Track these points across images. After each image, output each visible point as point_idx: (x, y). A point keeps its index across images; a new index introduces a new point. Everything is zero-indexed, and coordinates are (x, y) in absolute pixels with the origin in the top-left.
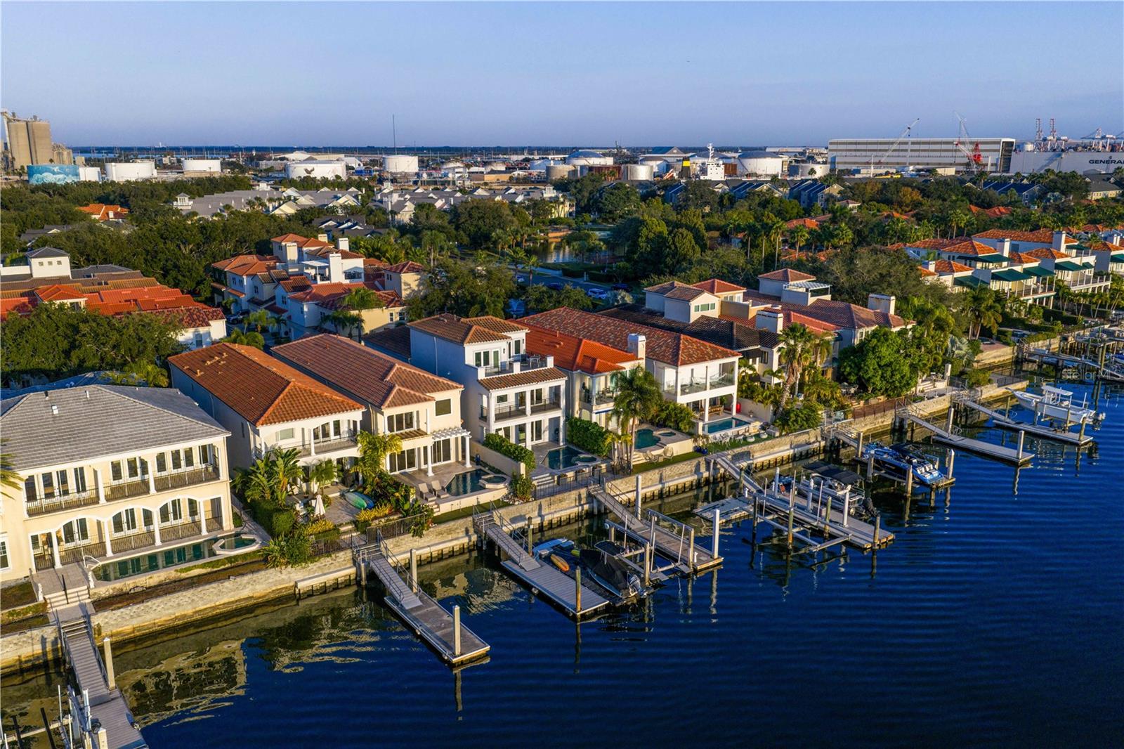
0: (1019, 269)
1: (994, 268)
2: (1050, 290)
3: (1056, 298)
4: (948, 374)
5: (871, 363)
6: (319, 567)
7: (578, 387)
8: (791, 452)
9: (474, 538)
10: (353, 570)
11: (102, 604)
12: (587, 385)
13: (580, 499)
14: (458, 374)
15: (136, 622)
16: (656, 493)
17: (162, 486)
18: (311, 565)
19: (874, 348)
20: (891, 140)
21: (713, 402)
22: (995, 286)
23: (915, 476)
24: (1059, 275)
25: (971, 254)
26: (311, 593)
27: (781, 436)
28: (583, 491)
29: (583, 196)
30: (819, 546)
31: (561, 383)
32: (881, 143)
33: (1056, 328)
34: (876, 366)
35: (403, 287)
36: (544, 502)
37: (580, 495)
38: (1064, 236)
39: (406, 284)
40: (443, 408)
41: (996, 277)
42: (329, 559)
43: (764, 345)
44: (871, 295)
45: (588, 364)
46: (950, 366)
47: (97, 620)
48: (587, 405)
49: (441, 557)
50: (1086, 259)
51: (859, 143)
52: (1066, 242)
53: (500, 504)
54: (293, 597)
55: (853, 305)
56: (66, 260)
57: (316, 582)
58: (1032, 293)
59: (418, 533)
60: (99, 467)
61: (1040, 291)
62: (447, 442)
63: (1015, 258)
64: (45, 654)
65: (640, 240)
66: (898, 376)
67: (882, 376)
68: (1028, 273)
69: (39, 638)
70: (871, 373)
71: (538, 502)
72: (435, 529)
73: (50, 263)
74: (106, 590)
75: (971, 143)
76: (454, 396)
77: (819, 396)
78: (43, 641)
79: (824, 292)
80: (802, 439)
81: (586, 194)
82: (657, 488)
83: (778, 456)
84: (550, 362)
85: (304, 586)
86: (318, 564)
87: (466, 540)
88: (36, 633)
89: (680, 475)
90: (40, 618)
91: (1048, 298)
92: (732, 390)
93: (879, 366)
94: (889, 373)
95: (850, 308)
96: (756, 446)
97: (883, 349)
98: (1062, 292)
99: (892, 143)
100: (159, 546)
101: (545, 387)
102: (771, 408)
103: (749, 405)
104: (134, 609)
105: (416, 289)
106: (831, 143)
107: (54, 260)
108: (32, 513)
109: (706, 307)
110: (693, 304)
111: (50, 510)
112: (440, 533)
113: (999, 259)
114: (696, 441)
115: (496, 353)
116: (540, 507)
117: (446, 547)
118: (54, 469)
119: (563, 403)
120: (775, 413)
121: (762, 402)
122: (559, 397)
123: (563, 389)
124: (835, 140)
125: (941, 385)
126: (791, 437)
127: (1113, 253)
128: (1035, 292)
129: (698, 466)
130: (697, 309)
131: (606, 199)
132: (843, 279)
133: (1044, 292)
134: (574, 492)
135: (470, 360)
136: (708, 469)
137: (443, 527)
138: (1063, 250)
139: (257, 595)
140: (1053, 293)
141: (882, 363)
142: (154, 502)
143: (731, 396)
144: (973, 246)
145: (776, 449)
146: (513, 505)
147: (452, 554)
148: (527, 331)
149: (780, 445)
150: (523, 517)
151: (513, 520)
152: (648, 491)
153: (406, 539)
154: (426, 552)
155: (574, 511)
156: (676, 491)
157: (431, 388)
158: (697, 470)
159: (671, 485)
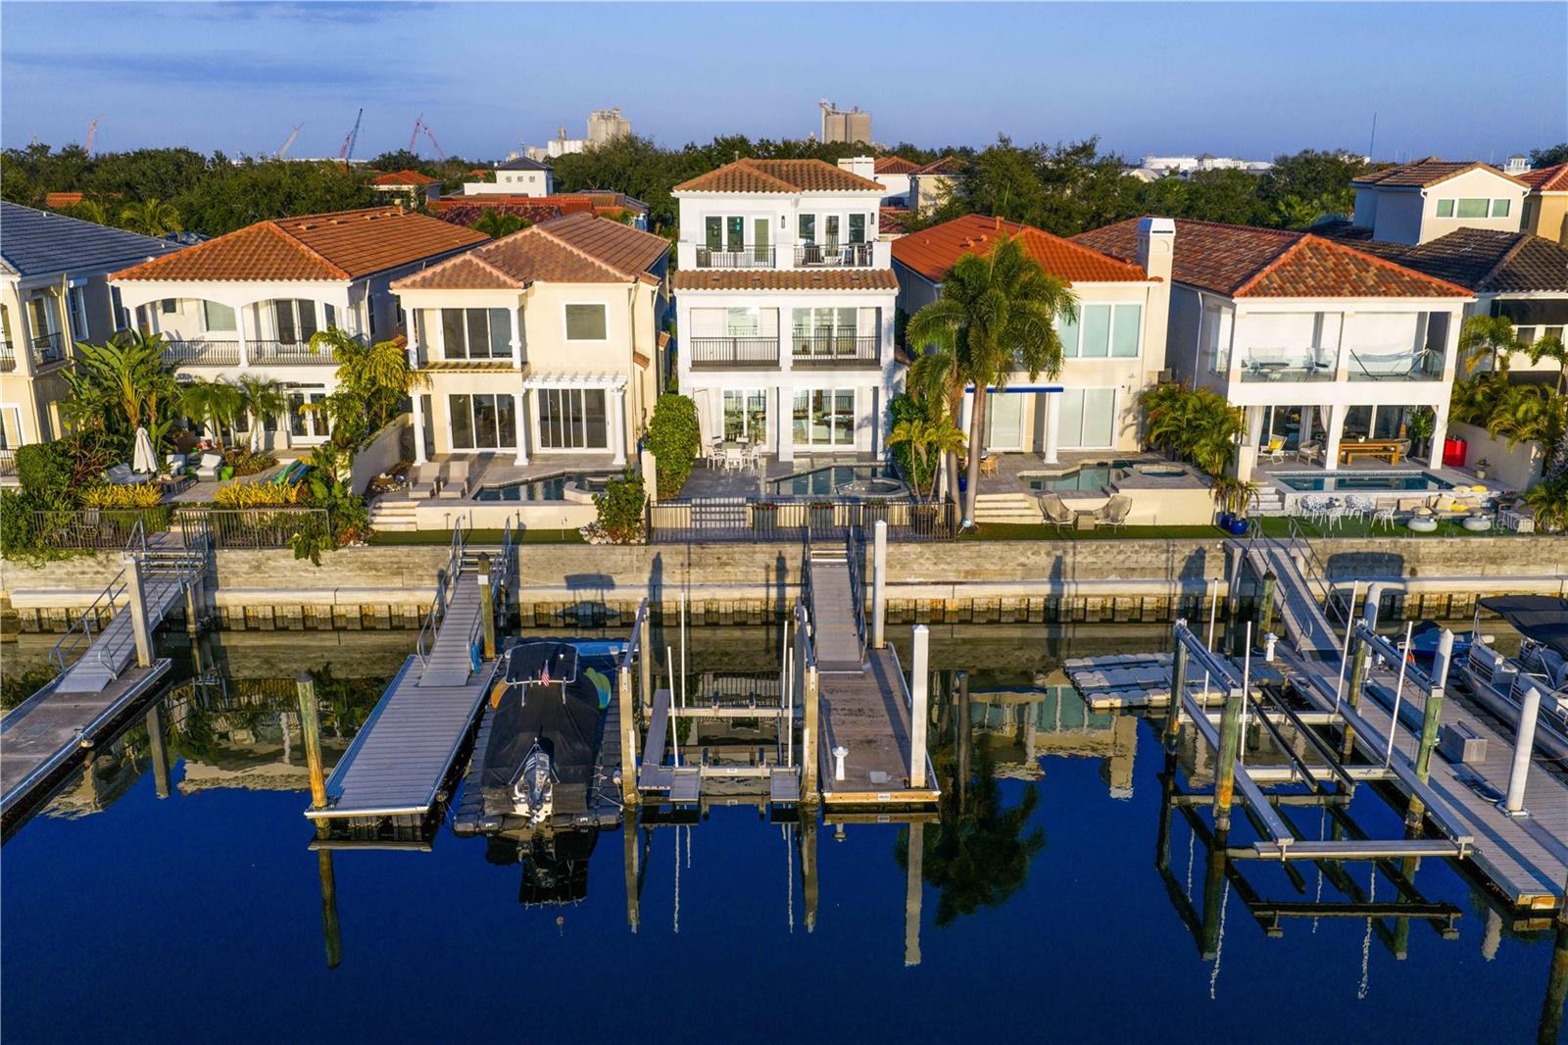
6: (68, 573)
13: (780, 569)
16: (1037, 602)
18: (50, 566)
26: (46, 628)
27: (1540, 532)
30: (1286, 842)
31: (884, 300)
36: (671, 556)
37: (781, 560)
42: (91, 561)
49: (364, 621)
53: (568, 537)
57: (56, 606)
59: (308, 550)
71: (654, 550)
72: (355, 552)
73: (520, 179)
82: (1038, 592)
84: (881, 255)
86: (68, 567)
89: (1128, 573)
92: (1437, 395)
96: (1431, 546)
102: (1534, 452)
112: (373, 566)
114: (1221, 495)
115: (762, 225)
116: (657, 566)
117: (379, 601)
120: (1545, 465)
121: (1511, 434)
129: (1198, 561)
130: (1446, 209)
134: (765, 547)
135: (692, 232)
137: (379, 556)
143: (1427, 413)
145: (1508, 569)
146: (588, 543)
147: (393, 620)
149: (1528, 559)
150: (604, 582)
151: (574, 582)
152: (1008, 595)
153: (283, 561)
154: (320, 601)
155: (755, 596)
156: (1109, 616)
157: (576, 272)
158: (1194, 570)
159: (1086, 591)
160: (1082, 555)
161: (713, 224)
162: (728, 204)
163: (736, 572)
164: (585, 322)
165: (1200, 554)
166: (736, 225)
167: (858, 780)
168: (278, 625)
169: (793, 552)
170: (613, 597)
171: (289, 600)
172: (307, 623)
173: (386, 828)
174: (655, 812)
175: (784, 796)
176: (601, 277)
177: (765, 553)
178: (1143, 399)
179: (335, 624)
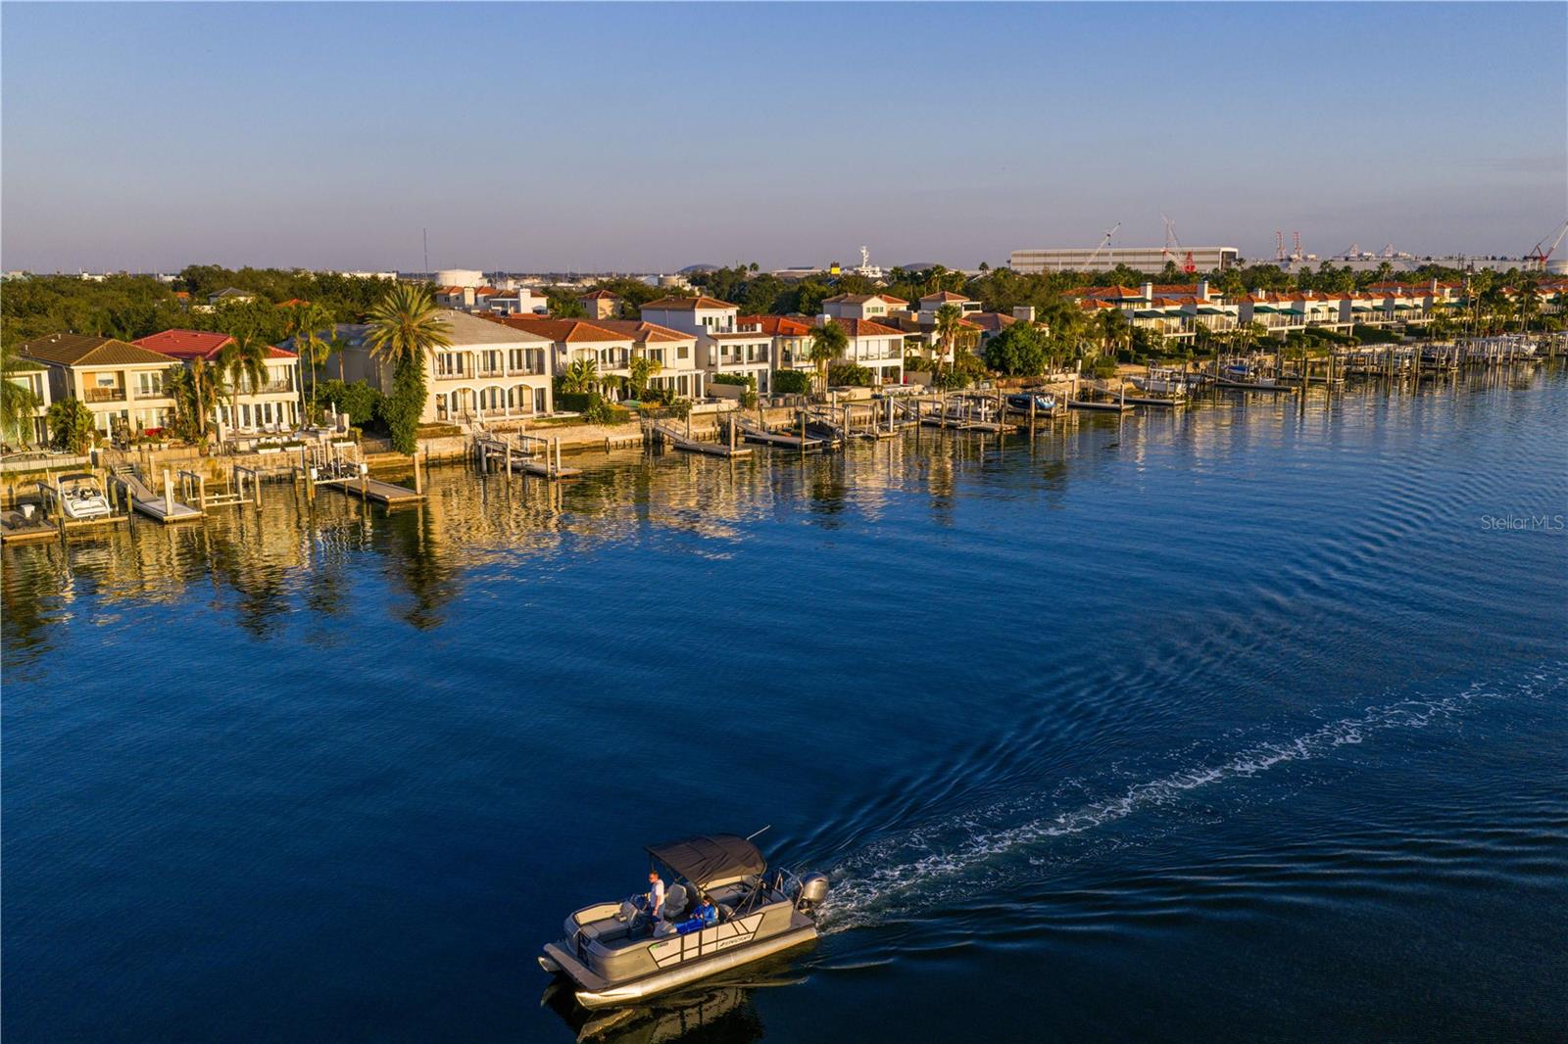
0: (1161, 310)
1: (1137, 308)
2: (1191, 330)
3: (1197, 338)
4: (1079, 368)
5: (1011, 346)
7: (780, 350)
9: (719, 429)
10: (642, 436)
12: (787, 349)
13: (790, 415)
14: (691, 330)
18: (616, 428)
19: (1012, 334)
20: (1088, 251)
21: (885, 369)
22: (1137, 323)
23: (1037, 403)
24: (1202, 319)
25: (1117, 297)
28: (792, 409)
29: (723, 290)
31: (768, 341)
32: (1076, 255)
33: (1188, 355)
34: (1014, 349)
35: (599, 312)
37: (790, 412)
38: (1206, 286)
39: (602, 309)
40: (683, 353)
41: (1138, 315)
42: (625, 427)
43: (924, 331)
44: (1015, 308)
45: (788, 331)
46: (1080, 361)
48: (787, 363)
50: (1228, 308)
51: (1049, 255)
52: (1209, 292)
54: (604, 447)
55: (999, 314)
57: (620, 439)
58: (1175, 330)
61: (1181, 330)
62: (685, 378)
63: (1157, 302)
64: (465, 455)
65: (801, 306)
66: (1032, 356)
67: (1020, 357)
68: (1170, 314)
69: (463, 443)
70: (1010, 354)
71: (760, 413)
72: (693, 420)
75: (1184, 254)
76: (690, 344)
77: (969, 368)
78: (466, 444)
79: (976, 307)
81: (726, 288)
84: (759, 327)
85: (612, 440)
86: (619, 429)
87: (713, 429)
91: (1189, 338)
92: (899, 363)
93: (1017, 349)
94: (1024, 353)
95: (996, 316)
97: (1020, 334)
98: (1203, 334)
99: (1089, 254)
101: (756, 342)
102: (931, 374)
103: (913, 375)
105: (610, 314)
106: (1015, 255)
109: (875, 310)
110: (866, 305)
112: (697, 423)
113: (1143, 301)
114: (872, 390)
115: (717, 319)
116: (762, 416)
119: (770, 358)
120: (934, 377)
121: (923, 371)
122: (767, 353)
123: (770, 346)
124: (1020, 252)
125: (1072, 376)
127: (1256, 304)
128: (1176, 331)
129: (875, 404)
130: (868, 310)
131: (750, 292)
132: (993, 299)
133: (1185, 331)
135: (699, 322)
136: (883, 408)
138: (1207, 297)
139: (584, 443)
140: (1195, 334)
141: (1019, 347)
142: (506, 383)
143: (898, 368)
144: (1119, 290)
146: (743, 411)
148: (738, 308)
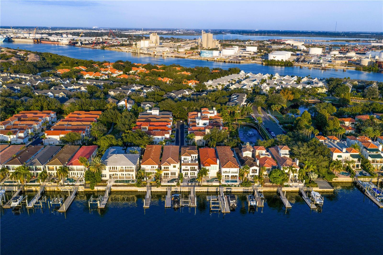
8: (243, 191)
11: (113, 186)
15: (116, 189)
16: (206, 191)
17: (126, 171)
18: (140, 188)
26: (140, 192)
31: (197, 166)
42: (143, 188)
45: (204, 164)
46: (304, 180)
47: (111, 188)
49: (161, 192)
53: (174, 186)
55: (288, 160)
56: (158, 111)
57: (140, 190)
59: (157, 187)
60: (119, 167)
64: (104, 190)
72: (160, 187)
74: (115, 184)
76: (177, 165)
80: (247, 188)
83: (239, 191)
84: (197, 162)
85: (138, 190)
87: (166, 190)
88: (105, 187)
89: (213, 189)
90: (106, 186)
92: (237, 175)
96: (234, 187)
100: (125, 179)
104: (116, 187)
107: (156, 111)
108: (110, 171)
111: (112, 171)
114: (220, 183)
115: (188, 158)
116: (181, 188)
117: (162, 190)
118: (113, 167)
119: (197, 170)
125: (301, 184)
126: (244, 188)
130: (245, 154)
137: (162, 187)
142: (124, 173)
146: (176, 186)
147: (163, 192)
149: (240, 188)
150: (177, 189)
151: (175, 189)
152: (204, 191)
153: (156, 188)
154: (158, 190)
155: (187, 190)
156: (211, 192)
157: (174, 163)
158: (217, 189)
159: (210, 190)
160: (209, 188)
161: (184, 158)
162: (185, 157)
163: (186, 189)
164: (174, 167)
165: (217, 188)
166: (186, 158)
167: (193, 205)
168: (155, 192)
169: (190, 187)
170: (178, 190)
171: (156, 190)
172: (157, 192)
173: (169, 207)
174: (182, 206)
175: (189, 206)
176: (176, 163)
177: (188, 187)
178: (217, 173)
179: (159, 192)
